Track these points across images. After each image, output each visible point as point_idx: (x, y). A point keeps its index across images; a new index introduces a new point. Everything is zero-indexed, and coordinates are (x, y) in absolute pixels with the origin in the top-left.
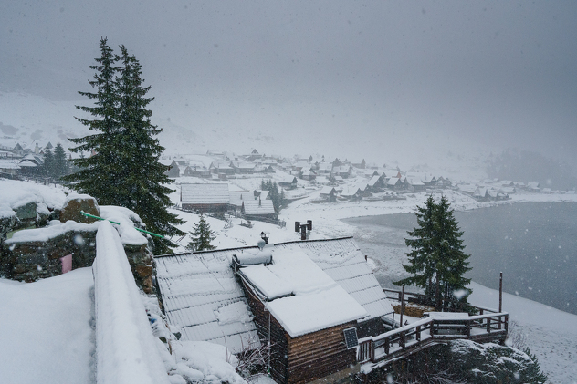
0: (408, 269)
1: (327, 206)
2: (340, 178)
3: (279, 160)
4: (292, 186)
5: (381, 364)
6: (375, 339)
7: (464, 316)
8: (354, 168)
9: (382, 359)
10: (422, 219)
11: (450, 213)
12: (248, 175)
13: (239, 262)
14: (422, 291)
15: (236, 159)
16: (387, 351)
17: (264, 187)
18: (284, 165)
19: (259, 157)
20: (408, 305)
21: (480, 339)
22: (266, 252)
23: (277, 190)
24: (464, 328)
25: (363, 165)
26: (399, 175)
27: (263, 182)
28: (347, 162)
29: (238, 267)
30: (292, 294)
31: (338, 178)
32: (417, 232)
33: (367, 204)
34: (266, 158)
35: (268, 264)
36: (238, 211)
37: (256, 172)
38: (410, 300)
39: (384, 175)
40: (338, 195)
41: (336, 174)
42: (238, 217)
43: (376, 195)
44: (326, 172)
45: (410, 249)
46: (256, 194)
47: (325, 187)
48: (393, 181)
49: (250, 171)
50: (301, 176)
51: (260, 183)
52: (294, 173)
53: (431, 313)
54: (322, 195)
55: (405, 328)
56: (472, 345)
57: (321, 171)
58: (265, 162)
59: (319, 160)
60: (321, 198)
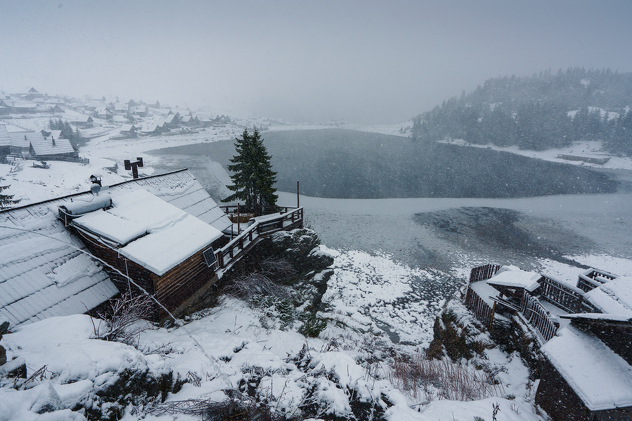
0: (231, 188)
1: (130, 142)
2: (138, 117)
3: (66, 100)
4: (89, 124)
5: (228, 268)
6: (222, 250)
7: (277, 216)
8: (150, 108)
9: (229, 263)
10: (240, 148)
11: (261, 142)
12: (28, 115)
13: (70, 212)
14: (243, 203)
15: (8, 98)
16: (231, 256)
17: (53, 126)
18: (74, 105)
19: (40, 96)
20: (235, 216)
21: (289, 229)
22: (103, 196)
23: (71, 129)
24: (279, 224)
25: (157, 105)
26: (191, 114)
27: (51, 122)
28: (141, 103)
29: (70, 219)
30: (147, 233)
31: (135, 117)
32: (237, 159)
33: (167, 138)
34: (50, 97)
35: (108, 208)
36: (25, 153)
37: (38, 112)
38: (235, 211)
39: (178, 114)
40: (139, 132)
41: (134, 114)
42: (27, 159)
43: (173, 131)
44: (123, 111)
45: (233, 173)
46: (46, 134)
47: (124, 125)
48: (186, 119)
49: (32, 111)
50: (97, 116)
51: (48, 123)
52: (88, 112)
53: (256, 218)
54: (122, 132)
55: (242, 234)
56: (285, 233)
57: (118, 111)
58: (48, 101)
59: (114, 100)
60: (122, 135)
